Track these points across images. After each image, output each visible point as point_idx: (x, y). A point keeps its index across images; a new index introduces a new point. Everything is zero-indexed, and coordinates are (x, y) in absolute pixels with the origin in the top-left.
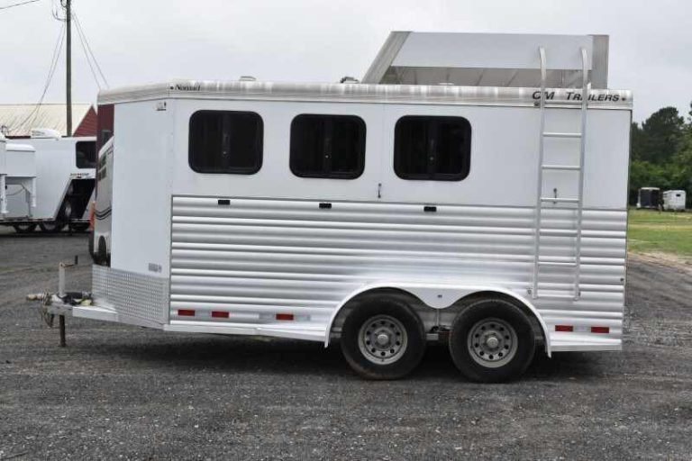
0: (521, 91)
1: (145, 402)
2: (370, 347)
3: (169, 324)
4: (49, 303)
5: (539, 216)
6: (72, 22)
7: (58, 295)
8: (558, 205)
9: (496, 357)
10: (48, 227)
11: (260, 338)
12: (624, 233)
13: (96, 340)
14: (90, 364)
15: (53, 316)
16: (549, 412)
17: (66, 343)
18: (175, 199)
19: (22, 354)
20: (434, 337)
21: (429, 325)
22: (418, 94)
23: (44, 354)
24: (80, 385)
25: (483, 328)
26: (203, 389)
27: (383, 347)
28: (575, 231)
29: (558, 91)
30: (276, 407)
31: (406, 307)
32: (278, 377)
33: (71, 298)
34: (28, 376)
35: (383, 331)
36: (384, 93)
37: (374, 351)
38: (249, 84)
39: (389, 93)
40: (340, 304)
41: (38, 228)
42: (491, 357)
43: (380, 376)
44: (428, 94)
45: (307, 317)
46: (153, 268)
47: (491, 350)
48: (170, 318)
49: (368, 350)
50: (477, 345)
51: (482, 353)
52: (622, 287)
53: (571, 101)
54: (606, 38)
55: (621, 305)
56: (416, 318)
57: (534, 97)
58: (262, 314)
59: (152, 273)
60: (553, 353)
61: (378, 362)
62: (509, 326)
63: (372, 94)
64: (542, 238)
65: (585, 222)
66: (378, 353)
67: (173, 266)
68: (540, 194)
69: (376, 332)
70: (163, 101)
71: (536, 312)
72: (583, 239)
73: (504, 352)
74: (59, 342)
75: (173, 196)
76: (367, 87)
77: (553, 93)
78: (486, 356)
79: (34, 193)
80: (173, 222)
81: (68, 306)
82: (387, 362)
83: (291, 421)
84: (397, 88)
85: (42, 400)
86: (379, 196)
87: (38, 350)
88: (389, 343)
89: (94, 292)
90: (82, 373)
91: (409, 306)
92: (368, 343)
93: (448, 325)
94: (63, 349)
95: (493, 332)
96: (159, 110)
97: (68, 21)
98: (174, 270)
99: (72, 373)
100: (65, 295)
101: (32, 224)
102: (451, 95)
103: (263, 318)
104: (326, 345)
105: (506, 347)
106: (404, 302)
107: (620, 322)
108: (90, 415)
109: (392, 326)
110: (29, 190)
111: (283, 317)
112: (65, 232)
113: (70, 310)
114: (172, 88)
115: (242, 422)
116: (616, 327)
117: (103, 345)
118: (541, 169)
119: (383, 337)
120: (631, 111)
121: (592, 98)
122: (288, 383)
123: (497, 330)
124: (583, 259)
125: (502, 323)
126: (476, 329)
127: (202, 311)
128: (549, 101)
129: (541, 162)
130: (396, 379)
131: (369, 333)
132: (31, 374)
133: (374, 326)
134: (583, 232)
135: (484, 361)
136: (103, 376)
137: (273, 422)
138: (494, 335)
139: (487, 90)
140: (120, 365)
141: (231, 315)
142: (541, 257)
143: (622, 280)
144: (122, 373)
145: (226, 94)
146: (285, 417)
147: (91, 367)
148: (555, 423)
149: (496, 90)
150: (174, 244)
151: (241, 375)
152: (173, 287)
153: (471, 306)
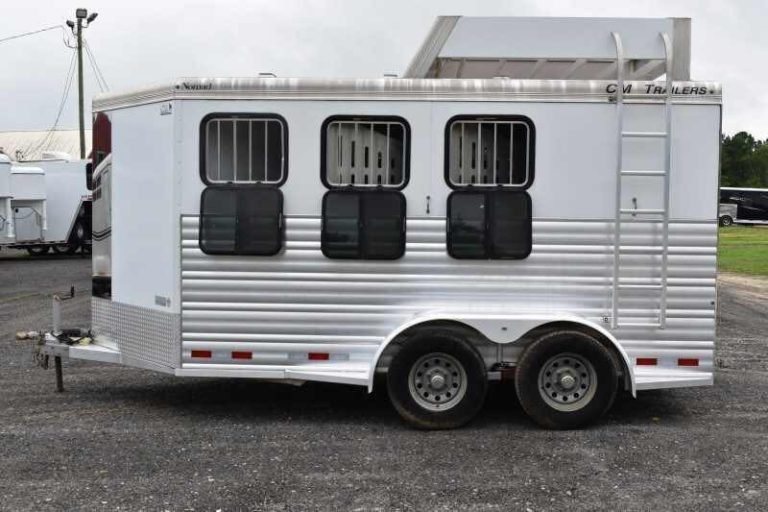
0: (593, 84)
1: (154, 471)
2: (422, 391)
3: (181, 367)
4: (42, 342)
5: (618, 231)
6: (84, 49)
7: (52, 334)
8: (638, 217)
9: (571, 398)
10: (61, 249)
11: (289, 382)
12: (714, 249)
13: (99, 382)
14: (90, 415)
15: (47, 357)
16: (652, 471)
17: (65, 386)
18: (185, 219)
19: (11, 404)
20: (496, 375)
21: (490, 361)
22: (472, 89)
23: (37, 403)
24: (75, 446)
25: (556, 365)
26: (224, 448)
27: (439, 390)
28: (660, 248)
29: (635, 84)
30: (316, 474)
31: (464, 343)
32: (312, 427)
33: (68, 336)
34: (13, 435)
35: (437, 372)
36: (431, 88)
37: (426, 395)
38: (269, 81)
39: (437, 89)
40: (386, 341)
41: (51, 251)
42: (565, 398)
43: (435, 425)
44: (483, 89)
45: (344, 356)
46: (161, 301)
47: (565, 390)
48: (183, 361)
49: (419, 394)
50: (548, 385)
51: (555, 395)
52: (712, 312)
53: (651, 94)
54: (687, 20)
55: (712, 332)
56: (476, 356)
57: (608, 91)
58: (291, 353)
59: (160, 308)
60: (638, 392)
61: (432, 408)
62: (585, 360)
63: (417, 89)
64: (622, 256)
65: (671, 237)
66: (432, 397)
67: (184, 299)
68: (618, 205)
69: (429, 373)
70: (167, 103)
71: (618, 343)
72: (670, 257)
73: (580, 392)
74: (56, 386)
75: (182, 216)
76: (411, 82)
77: (630, 86)
78: (560, 398)
79: (45, 215)
80: (183, 247)
81: (64, 345)
82: (443, 408)
83: (339, 499)
84: (446, 82)
85: (26, 472)
86: (428, 211)
87: (31, 396)
88: (445, 386)
89: (94, 328)
90: (78, 430)
91: (467, 342)
92: (420, 386)
93: (511, 361)
94: (60, 396)
95: (567, 369)
96: (162, 114)
97: (80, 48)
98: (185, 304)
99: (67, 430)
100: (61, 333)
101: (45, 247)
102: (510, 90)
103: (293, 358)
104: (370, 390)
105: (583, 387)
106: (463, 337)
107: (711, 352)
108: (83, 495)
109: (448, 365)
110: (40, 212)
111: (316, 357)
112: (79, 254)
113: (67, 349)
114: (178, 87)
115: (276, 502)
116: (706, 358)
117: (106, 389)
118: (620, 175)
119: (437, 377)
120: (721, 106)
121: (675, 91)
122: (326, 436)
123: (571, 366)
124: (669, 280)
125: (577, 359)
126: (547, 366)
127: (221, 351)
128: (626, 94)
129: (619, 167)
130: (456, 428)
131: (420, 375)
132: (16, 433)
133: (427, 365)
134: (670, 248)
135: (558, 405)
136: (104, 433)
137: (315, 502)
138: (568, 372)
139: (552, 83)
140: (125, 415)
141: (255, 356)
142: (622, 279)
143: (713, 303)
144: (127, 428)
145: (243, 94)
146: (330, 491)
147: (91, 419)
148: (669, 490)
149: (563, 83)
150: (185, 273)
151: (269, 427)
152: (185, 324)
153: (542, 339)
